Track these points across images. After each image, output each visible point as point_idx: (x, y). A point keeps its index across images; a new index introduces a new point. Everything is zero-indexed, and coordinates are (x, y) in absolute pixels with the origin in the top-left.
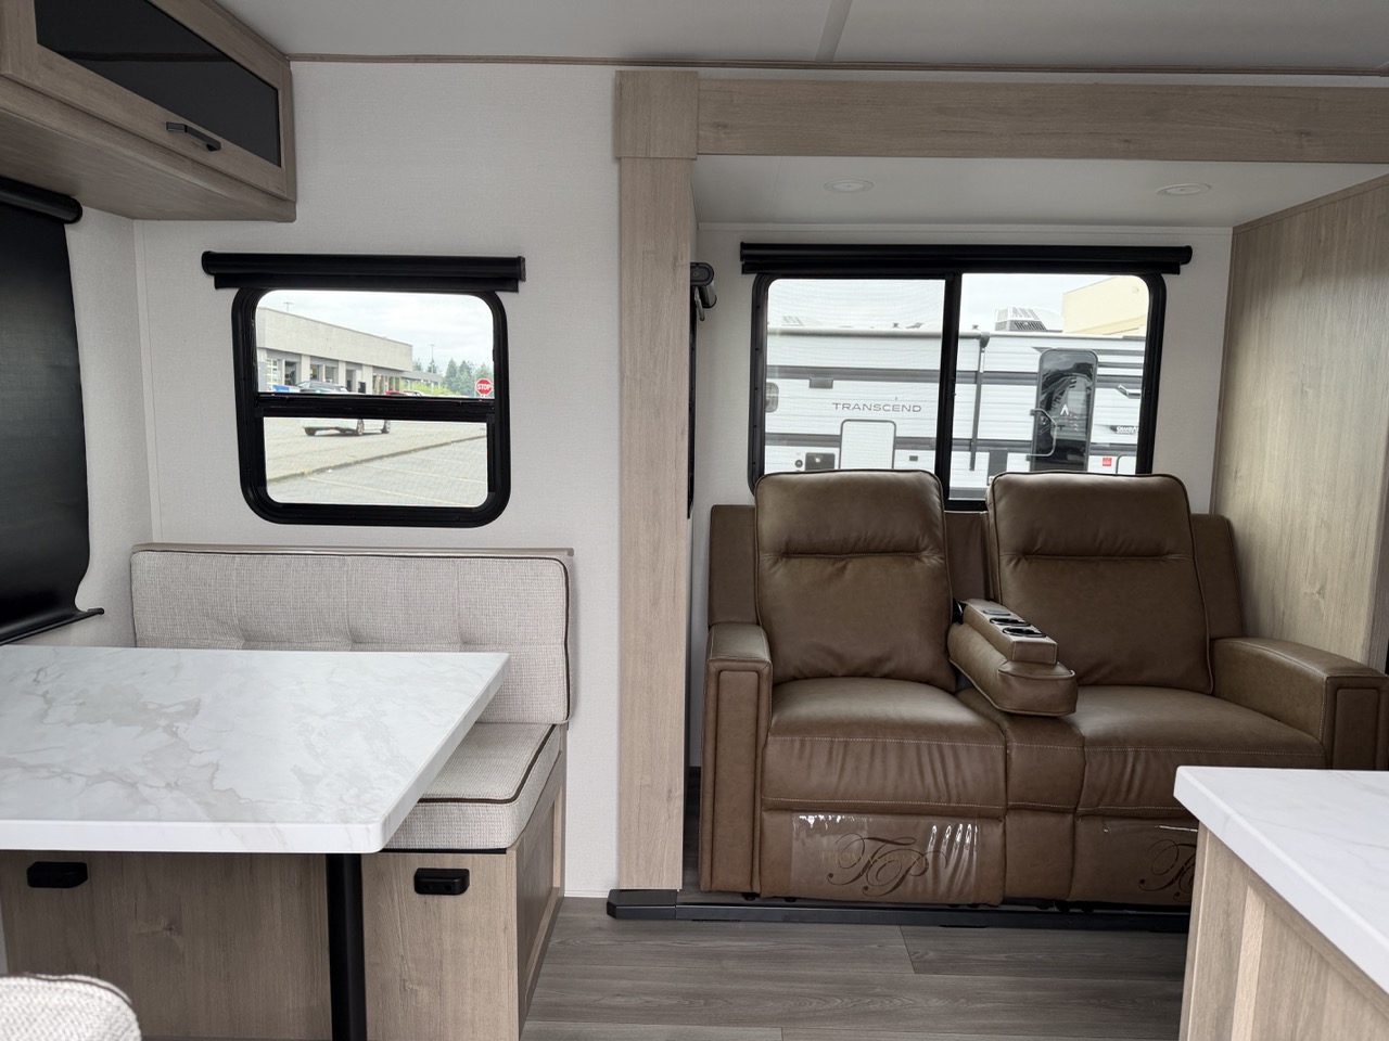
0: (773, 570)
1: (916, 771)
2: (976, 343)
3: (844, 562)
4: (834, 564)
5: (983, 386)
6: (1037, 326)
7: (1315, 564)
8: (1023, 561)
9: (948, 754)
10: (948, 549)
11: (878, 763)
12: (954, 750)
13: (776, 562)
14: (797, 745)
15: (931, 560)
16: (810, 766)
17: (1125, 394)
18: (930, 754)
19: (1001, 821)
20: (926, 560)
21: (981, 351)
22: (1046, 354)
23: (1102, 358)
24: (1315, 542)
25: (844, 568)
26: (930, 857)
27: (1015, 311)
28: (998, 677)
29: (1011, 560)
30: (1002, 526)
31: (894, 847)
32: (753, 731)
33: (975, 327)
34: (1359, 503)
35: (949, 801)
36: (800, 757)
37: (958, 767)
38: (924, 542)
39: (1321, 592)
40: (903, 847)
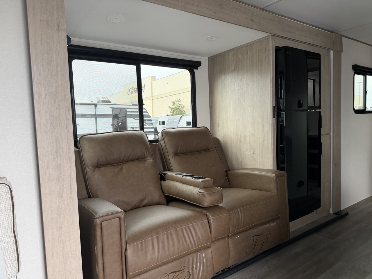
0: (94, 174)
1: (184, 240)
2: (93, 106)
3: (121, 166)
4: (117, 167)
5: (97, 118)
6: (109, 102)
7: (250, 146)
8: (176, 157)
9: (192, 229)
10: (153, 156)
11: (170, 241)
12: (193, 226)
13: (94, 170)
14: (140, 245)
15: (150, 161)
16: (146, 252)
17: (135, 119)
18: (186, 231)
19: (210, 248)
20: (148, 160)
21: (95, 108)
22: (113, 109)
23: (128, 110)
24: (249, 140)
25: (122, 168)
26: (191, 271)
27: (102, 97)
28: (201, 195)
29: (173, 157)
30: (168, 146)
31: (179, 273)
32: (120, 245)
33: (92, 102)
34: (263, 127)
35: (195, 247)
36: (142, 250)
37: (196, 232)
38: (147, 155)
39: (254, 153)
40: (182, 271)
